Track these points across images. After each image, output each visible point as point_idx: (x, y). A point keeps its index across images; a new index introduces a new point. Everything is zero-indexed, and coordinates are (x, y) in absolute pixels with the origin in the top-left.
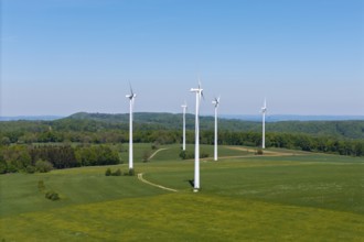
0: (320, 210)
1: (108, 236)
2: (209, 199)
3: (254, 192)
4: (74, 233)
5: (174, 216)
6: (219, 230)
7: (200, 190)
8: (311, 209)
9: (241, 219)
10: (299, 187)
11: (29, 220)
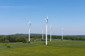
0: (80, 49)
1: (23, 54)
2: (50, 47)
3: (61, 45)
4: (14, 54)
5: (40, 50)
6: (53, 53)
7: (47, 45)
8: (77, 48)
9: (59, 50)
10: (73, 44)
11: (2, 51)
